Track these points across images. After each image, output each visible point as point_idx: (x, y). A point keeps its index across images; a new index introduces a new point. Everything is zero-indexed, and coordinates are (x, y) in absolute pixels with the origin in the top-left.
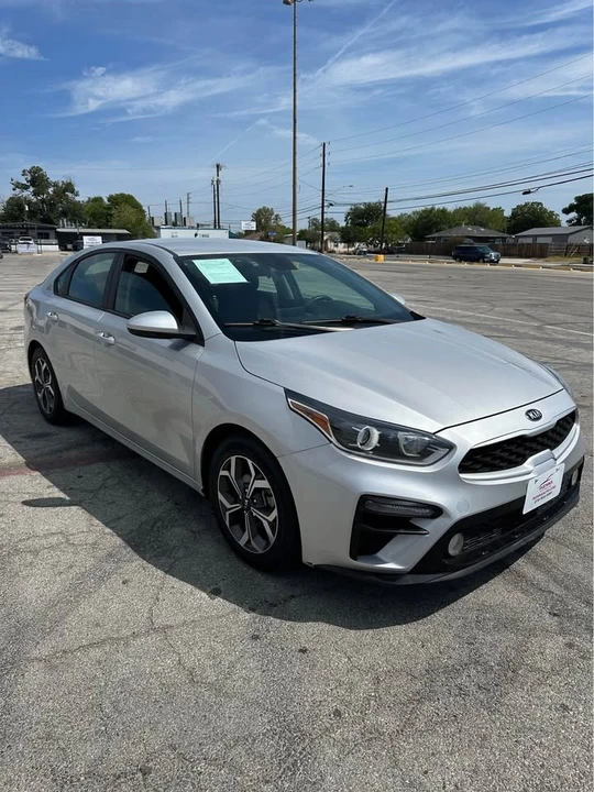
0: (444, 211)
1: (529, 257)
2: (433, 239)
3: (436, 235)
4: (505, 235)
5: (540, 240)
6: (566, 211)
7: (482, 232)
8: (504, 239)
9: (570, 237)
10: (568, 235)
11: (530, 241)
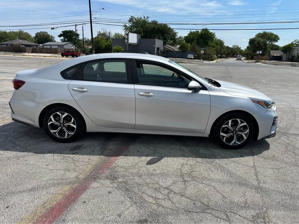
0: (5, 33)
1: (51, 53)
2: (4, 44)
3: (5, 43)
4: (37, 44)
5: (53, 47)
6: (60, 36)
7: (26, 42)
8: (36, 46)
9: (64, 46)
10: (63, 45)
11: (49, 47)
